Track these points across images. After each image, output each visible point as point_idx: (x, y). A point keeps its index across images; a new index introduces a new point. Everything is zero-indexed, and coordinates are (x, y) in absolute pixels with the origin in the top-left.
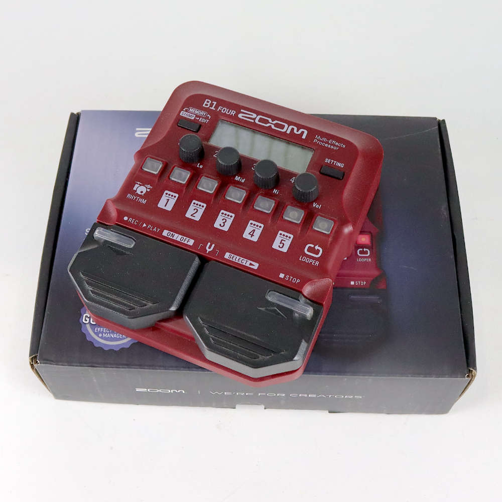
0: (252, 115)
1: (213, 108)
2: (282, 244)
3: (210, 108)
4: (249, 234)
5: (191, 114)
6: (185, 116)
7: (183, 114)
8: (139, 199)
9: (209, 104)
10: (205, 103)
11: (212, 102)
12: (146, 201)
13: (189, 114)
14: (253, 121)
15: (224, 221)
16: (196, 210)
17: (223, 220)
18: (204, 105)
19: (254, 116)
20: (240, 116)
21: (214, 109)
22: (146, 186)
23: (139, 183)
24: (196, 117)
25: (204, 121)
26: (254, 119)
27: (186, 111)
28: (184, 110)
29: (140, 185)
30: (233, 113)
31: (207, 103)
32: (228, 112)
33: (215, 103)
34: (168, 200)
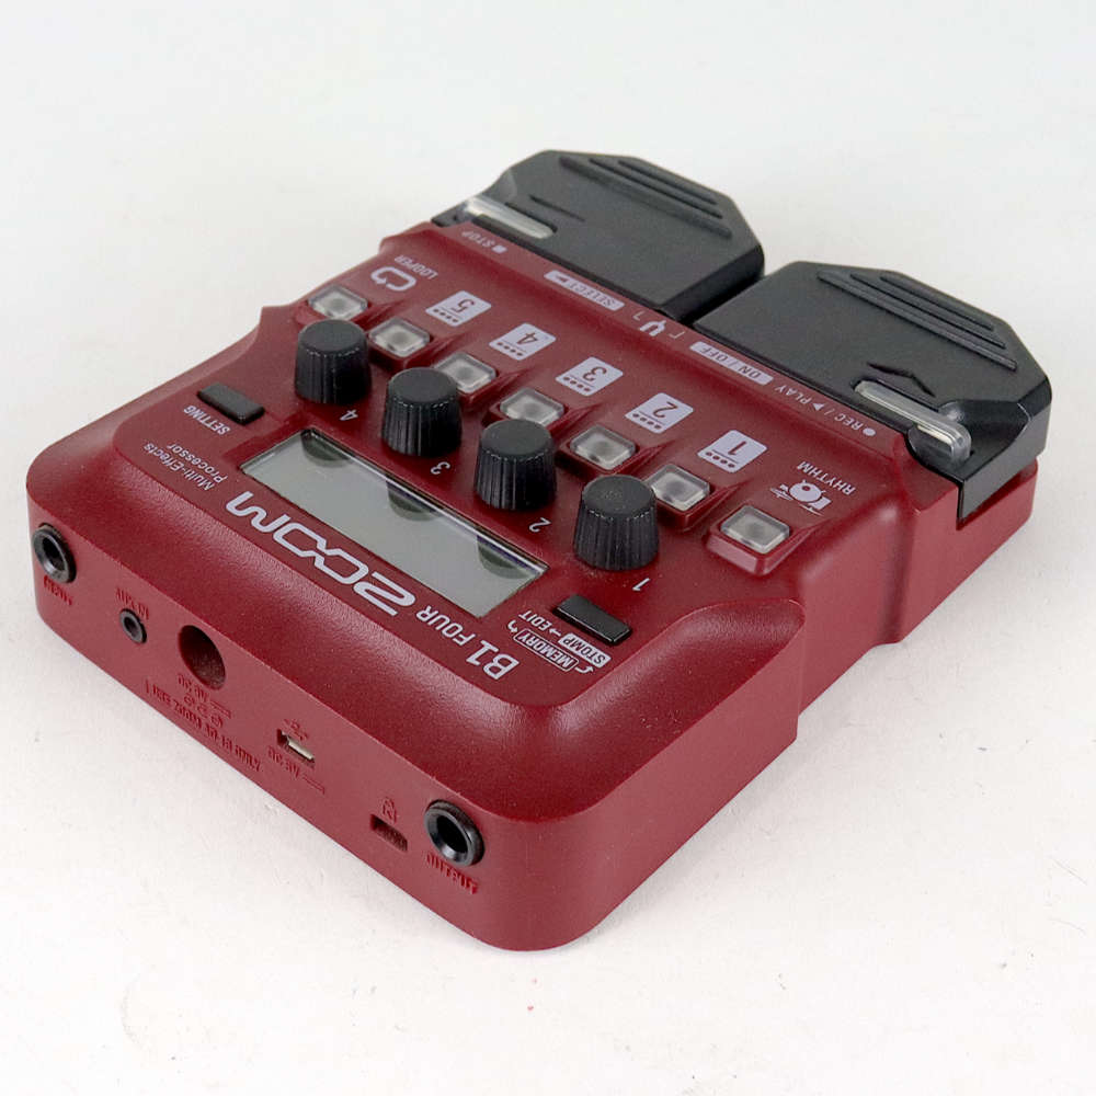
0: (367, 591)
1: (487, 646)
2: (464, 305)
3: (496, 650)
4: (535, 340)
5: (573, 649)
6: (594, 650)
7: (599, 658)
8: (819, 476)
9: (495, 662)
10: (505, 670)
11: (482, 666)
12: (799, 467)
13: (578, 653)
14: (376, 575)
15: (589, 377)
16: (660, 413)
17: (592, 379)
18: (515, 663)
19: (360, 589)
20: (408, 599)
21: (483, 642)
22: (789, 498)
23: (810, 510)
24: (559, 638)
25: (536, 620)
26: (368, 578)
27: (584, 664)
28: (590, 669)
29: (806, 503)
30: (427, 615)
31: (501, 666)
32: (443, 620)
33: (472, 660)
34: (732, 452)
